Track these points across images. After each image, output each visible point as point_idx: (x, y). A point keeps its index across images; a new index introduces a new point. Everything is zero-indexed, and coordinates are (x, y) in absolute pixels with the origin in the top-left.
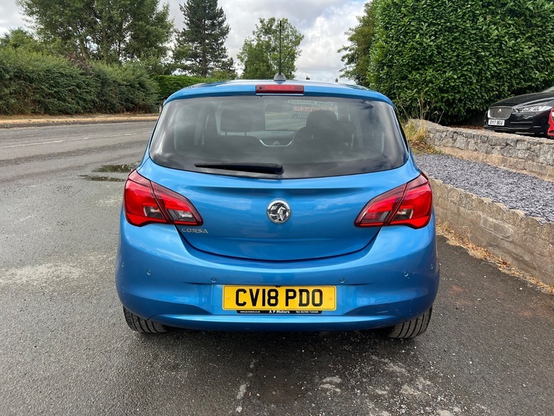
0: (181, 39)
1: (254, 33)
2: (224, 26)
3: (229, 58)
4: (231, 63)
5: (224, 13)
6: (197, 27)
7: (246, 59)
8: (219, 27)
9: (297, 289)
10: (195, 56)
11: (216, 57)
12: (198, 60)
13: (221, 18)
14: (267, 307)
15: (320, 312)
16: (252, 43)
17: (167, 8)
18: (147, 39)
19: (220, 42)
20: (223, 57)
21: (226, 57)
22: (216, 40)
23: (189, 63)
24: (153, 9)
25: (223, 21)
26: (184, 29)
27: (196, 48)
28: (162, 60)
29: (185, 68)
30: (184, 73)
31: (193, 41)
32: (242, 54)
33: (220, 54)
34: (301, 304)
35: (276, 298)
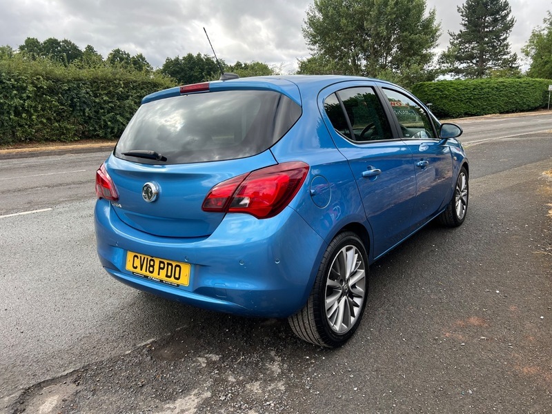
0: (455, 42)
1: (545, 21)
2: (508, 19)
3: (512, 54)
4: (515, 58)
5: (510, 5)
6: (476, 27)
7: (533, 52)
8: (503, 22)
9: (166, 262)
10: (471, 57)
11: (497, 55)
12: (474, 61)
13: (506, 11)
14: (148, 274)
15: (178, 285)
16: (542, 32)
17: (433, 14)
18: (410, 48)
19: (502, 38)
20: (504, 55)
21: (508, 53)
22: (498, 37)
23: (462, 66)
24: (419, 17)
25: (507, 15)
26: (461, 31)
27: (473, 48)
28: (425, 67)
29: (457, 71)
30: (457, 77)
31: (470, 42)
32: (527, 46)
33: (500, 52)
34: (167, 276)
35: (153, 266)
